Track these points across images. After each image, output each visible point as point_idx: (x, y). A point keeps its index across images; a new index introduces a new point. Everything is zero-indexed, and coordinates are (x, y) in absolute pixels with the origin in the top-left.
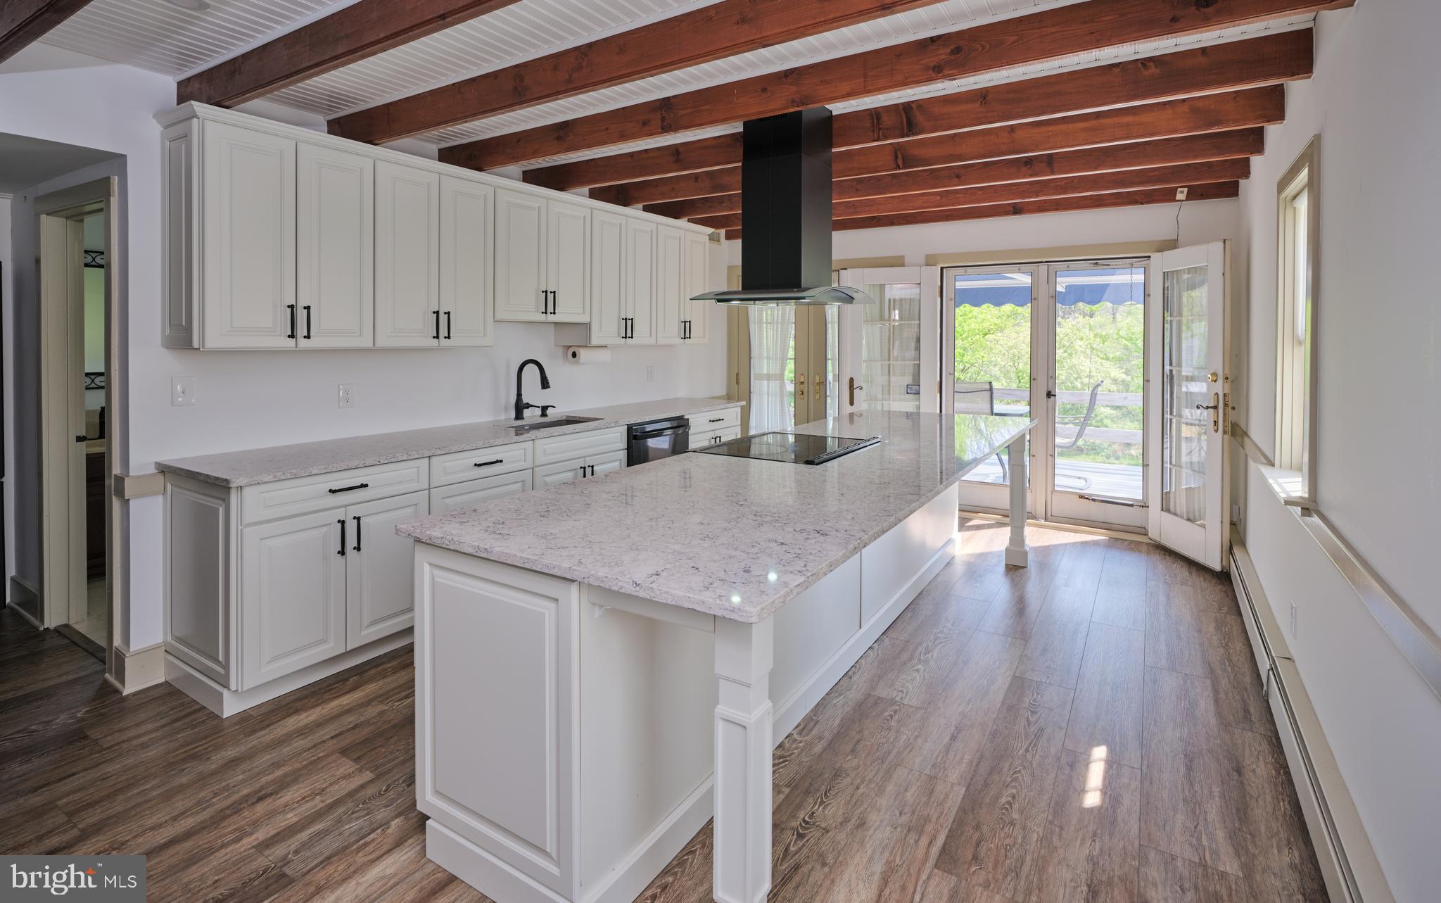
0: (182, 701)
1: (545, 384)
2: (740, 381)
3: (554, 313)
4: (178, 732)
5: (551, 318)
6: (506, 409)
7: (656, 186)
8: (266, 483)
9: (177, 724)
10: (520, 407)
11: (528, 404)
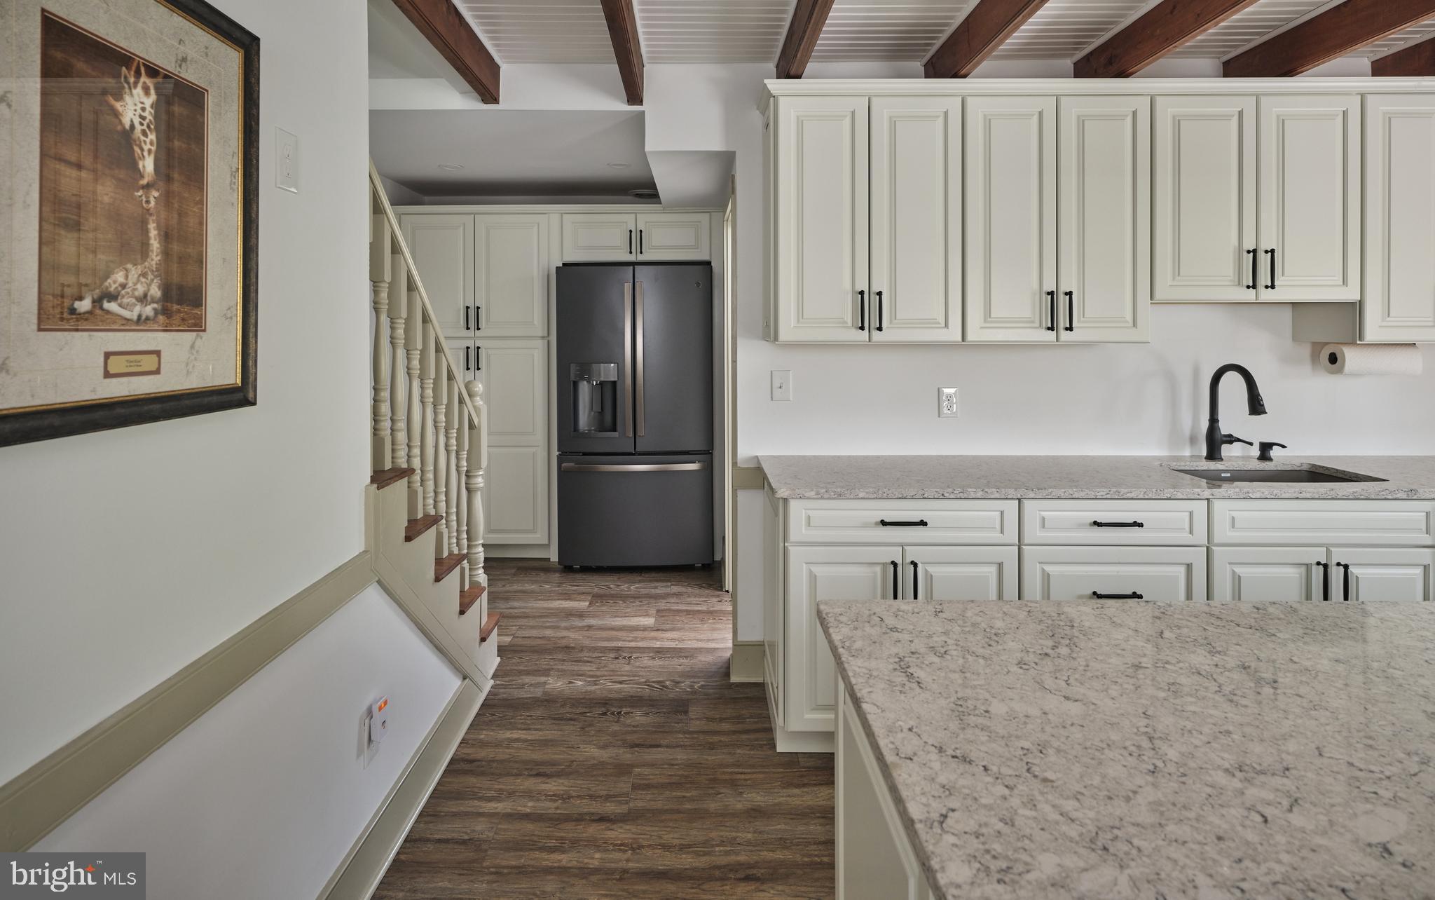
0: (760, 712)
1: (1256, 406)
3: (1273, 287)
4: (739, 746)
5: (1267, 295)
6: (1193, 440)
8: (808, 498)
9: (744, 737)
10: (1215, 442)
11: (1230, 436)
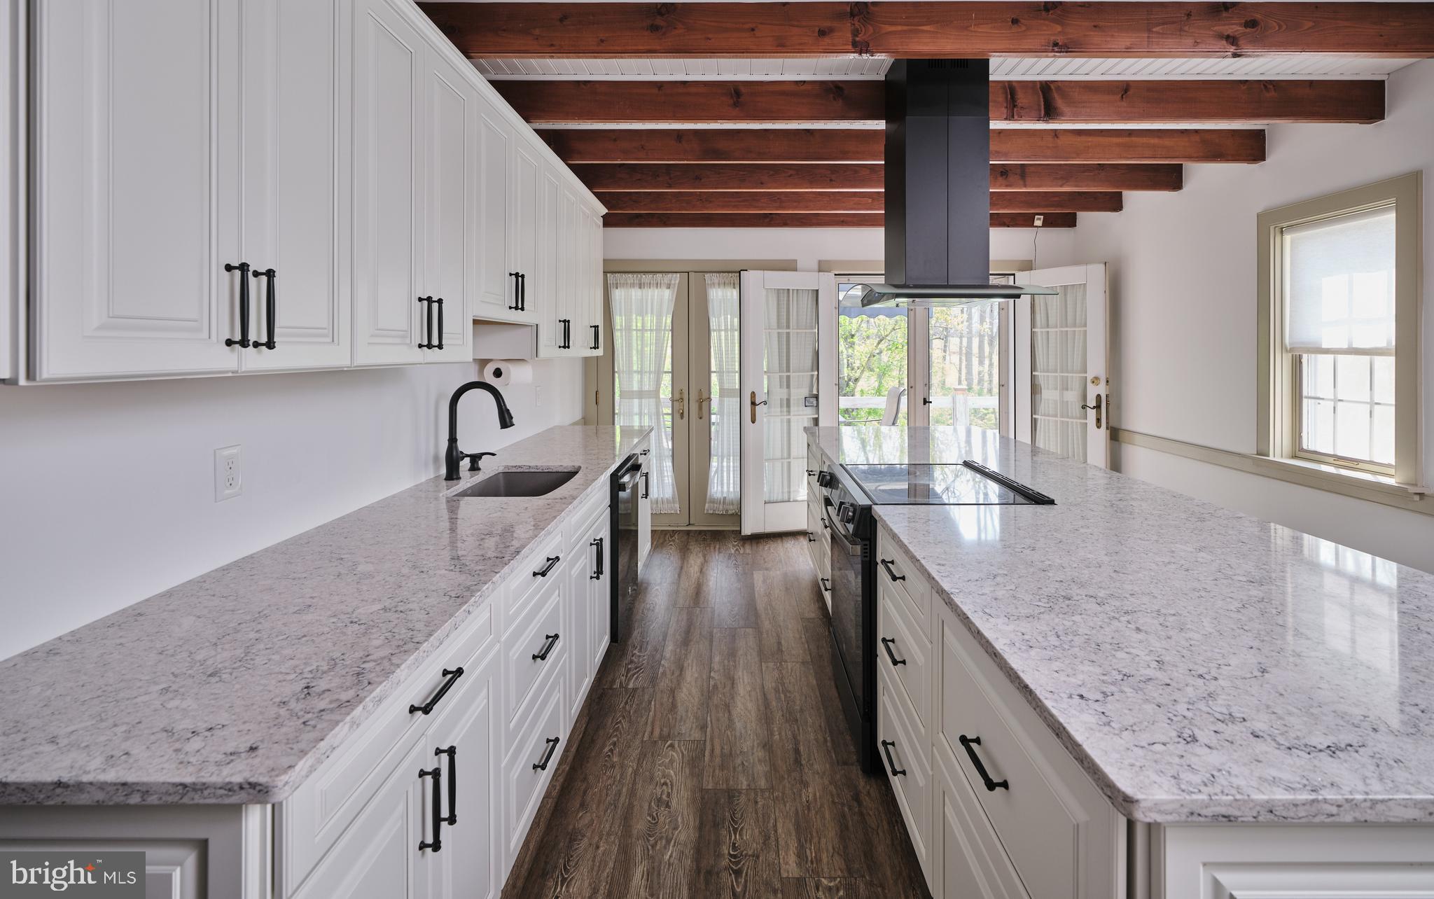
1: (506, 420)
2: (600, 400)
7: (615, 140)
10: (454, 461)
